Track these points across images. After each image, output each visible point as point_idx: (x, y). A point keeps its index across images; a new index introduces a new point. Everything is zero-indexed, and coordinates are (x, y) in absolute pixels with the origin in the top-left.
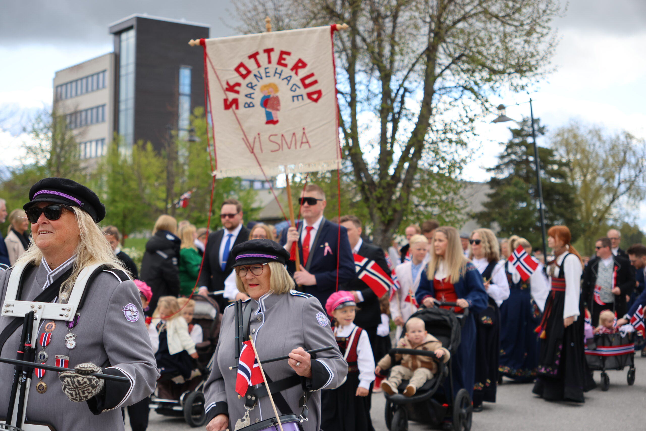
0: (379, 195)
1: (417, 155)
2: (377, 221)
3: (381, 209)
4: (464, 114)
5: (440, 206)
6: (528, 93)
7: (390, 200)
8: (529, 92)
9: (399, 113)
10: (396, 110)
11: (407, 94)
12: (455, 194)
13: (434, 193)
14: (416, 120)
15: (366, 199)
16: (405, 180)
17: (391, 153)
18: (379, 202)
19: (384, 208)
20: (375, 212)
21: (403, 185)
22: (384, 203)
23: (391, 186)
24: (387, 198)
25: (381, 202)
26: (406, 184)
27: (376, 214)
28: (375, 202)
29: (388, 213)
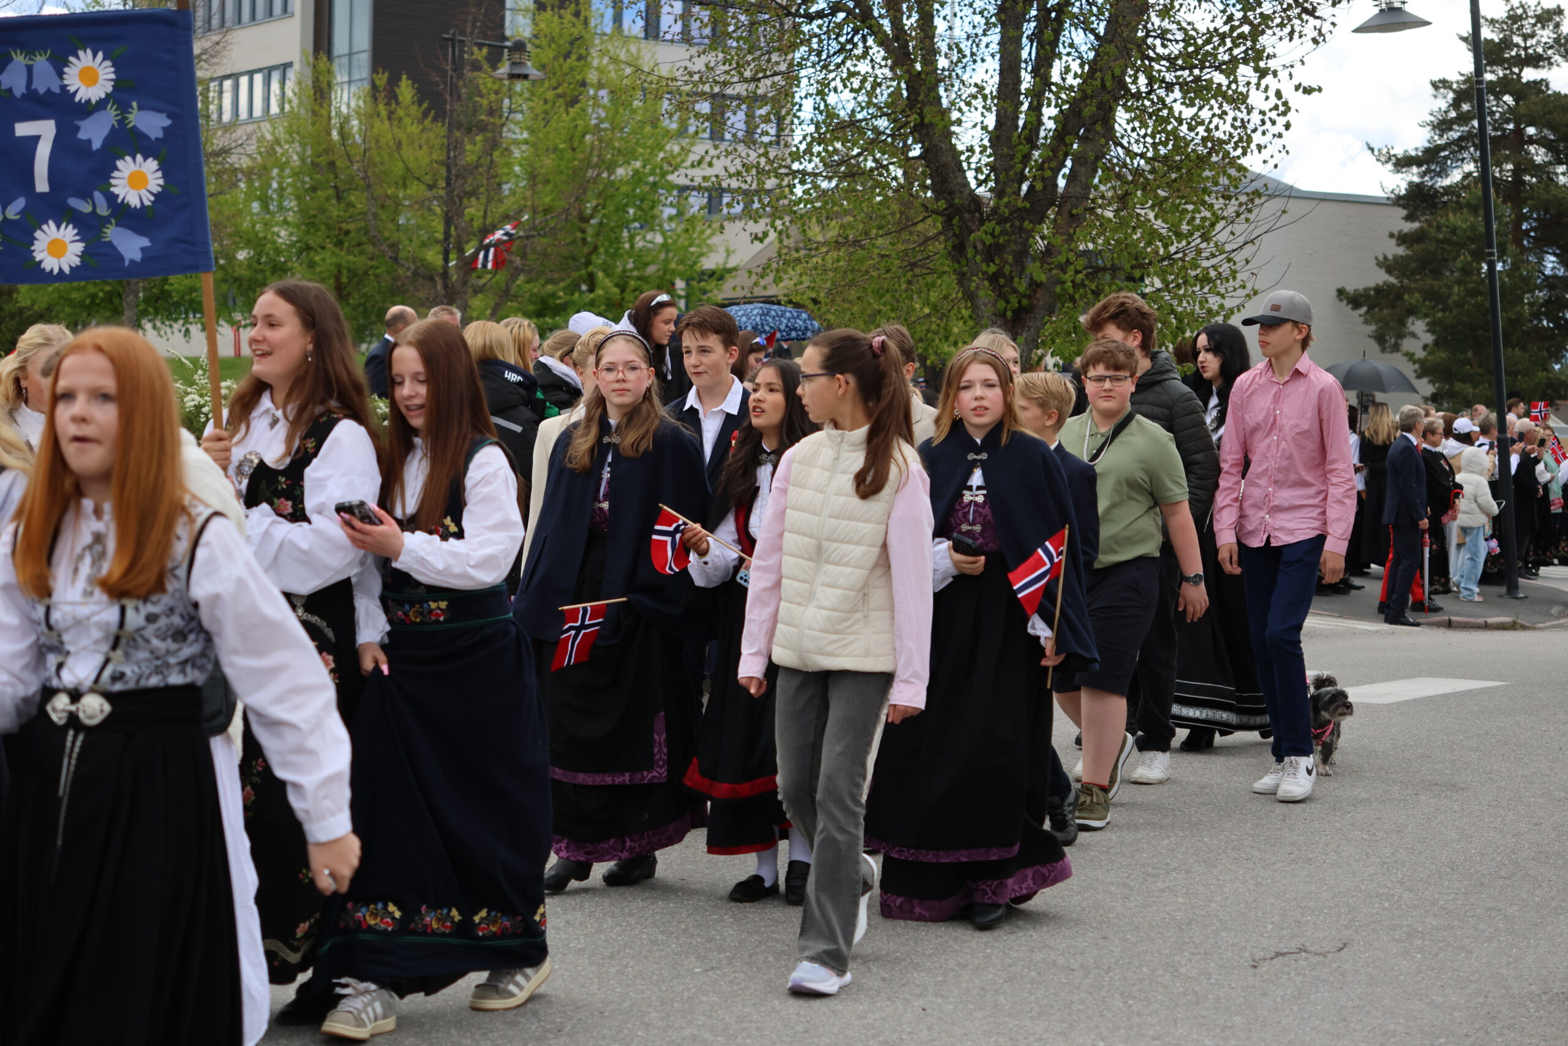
0: (989, 240)
1: (1098, 127)
3: (993, 278)
5: (1162, 274)
7: (1023, 254)
9: (1061, 9)
12: (1205, 238)
13: (1152, 235)
14: (1101, 30)
15: (958, 250)
16: (1063, 196)
17: (1036, 122)
18: (989, 259)
19: (1004, 276)
20: (977, 288)
21: (1057, 214)
22: (1006, 262)
23: (1021, 214)
24: (1013, 247)
25: (997, 261)
26: (1066, 209)
27: (981, 293)
28: (978, 258)
29: (1015, 291)
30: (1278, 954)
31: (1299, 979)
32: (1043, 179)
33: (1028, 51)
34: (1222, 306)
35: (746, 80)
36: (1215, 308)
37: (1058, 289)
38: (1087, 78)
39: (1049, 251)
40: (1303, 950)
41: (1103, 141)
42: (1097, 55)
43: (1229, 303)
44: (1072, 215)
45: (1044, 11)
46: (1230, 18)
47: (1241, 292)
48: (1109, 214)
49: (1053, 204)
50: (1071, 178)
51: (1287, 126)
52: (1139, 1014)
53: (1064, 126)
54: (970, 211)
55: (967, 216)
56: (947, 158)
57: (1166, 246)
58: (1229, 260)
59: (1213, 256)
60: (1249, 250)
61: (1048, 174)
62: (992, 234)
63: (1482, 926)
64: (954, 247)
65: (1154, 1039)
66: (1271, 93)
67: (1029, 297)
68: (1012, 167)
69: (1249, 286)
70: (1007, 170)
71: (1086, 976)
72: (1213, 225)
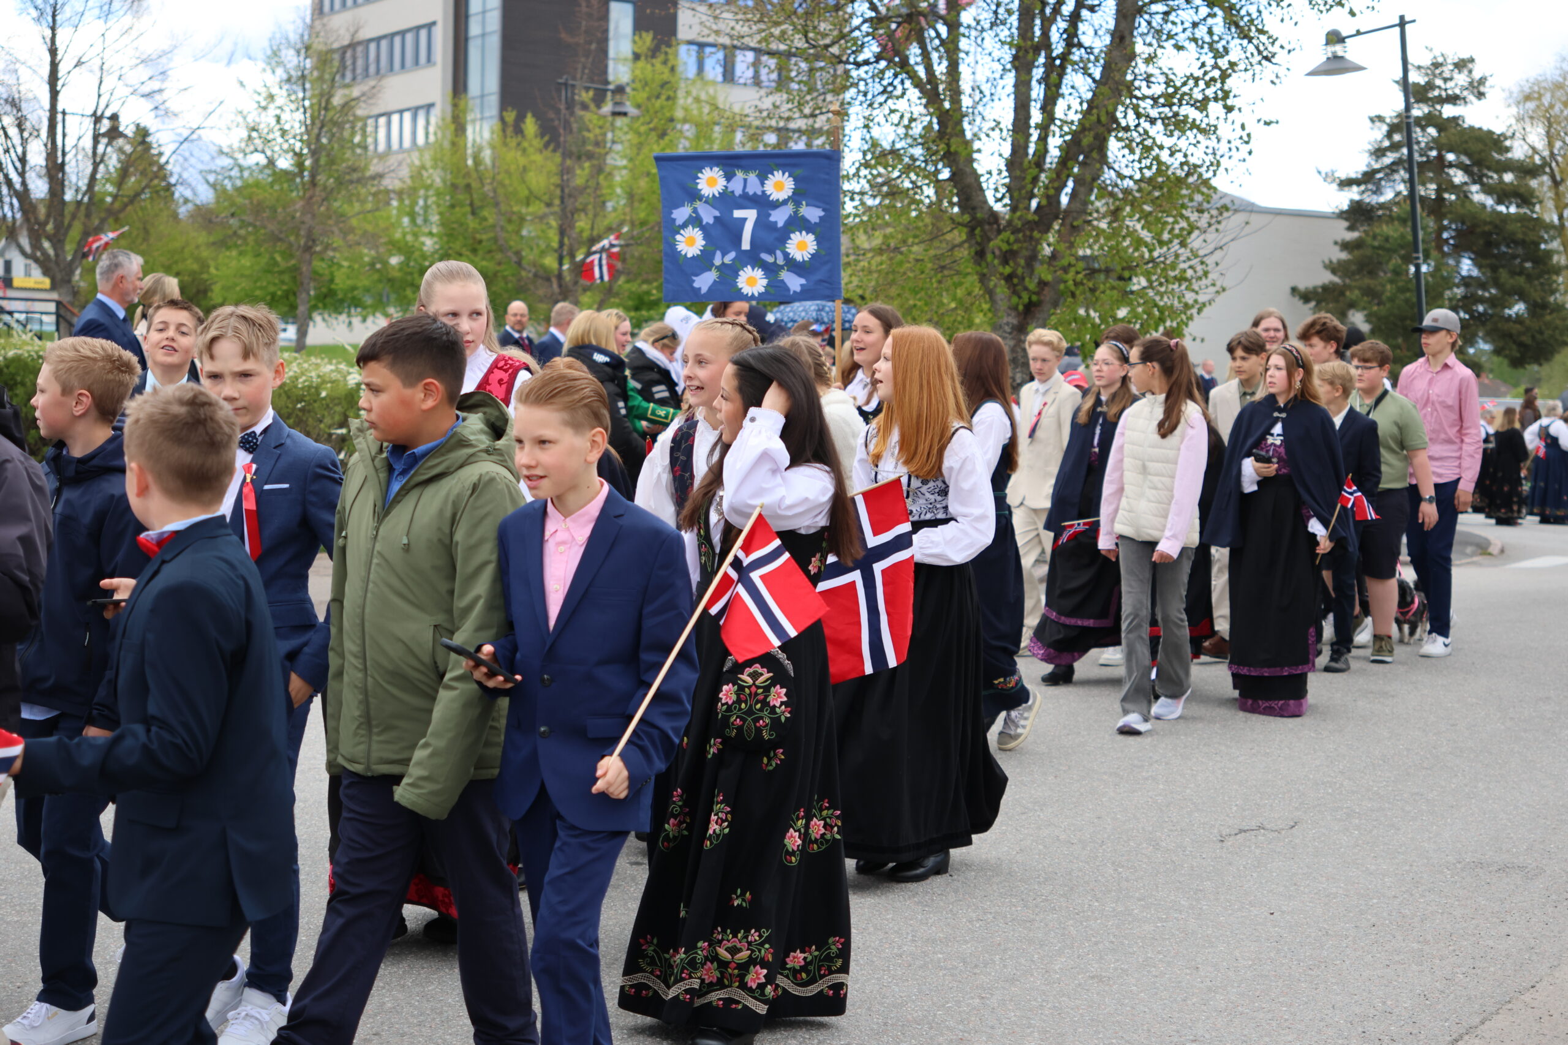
0: (1005, 247)
1: (1095, 155)
2: (1003, 305)
3: (1009, 278)
4: (1210, 62)
5: (1147, 275)
6: (1352, 13)
7: (1032, 258)
8: (1355, 10)
9: (1064, 57)
10: (1058, 49)
11: (1085, 13)
12: (1183, 244)
13: (1139, 242)
14: (1097, 73)
15: (980, 255)
16: (1065, 211)
17: (1042, 152)
18: (1005, 262)
19: (1016, 276)
20: (995, 286)
21: (1062, 225)
22: (1017, 264)
23: (1031, 225)
24: (1025, 253)
25: (1011, 263)
26: (1068, 221)
27: (998, 290)
28: (996, 262)
29: (1026, 289)
30: (1241, 831)
31: (1258, 851)
32: (1048, 197)
33: (1037, 92)
34: (1196, 301)
35: (805, 116)
36: (1190, 302)
37: (1062, 286)
38: (1086, 114)
39: (1054, 256)
40: (1261, 827)
41: (1098, 166)
42: (1094, 95)
43: (1202, 298)
44: (1073, 227)
45: (1050, 59)
46: (1203, 65)
47: (1212, 289)
48: (1103, 225)
49: (1057, 218)
50: (1073, 195)
51: (1250, 153)
52: (1127, 880)
53: (1067, 153)
54: (990, 224)
55: (987, 227)
56: (970, 180)
57: (1151, 251)
58: (1202, 263)
59: (1189, 259)
60: (1218, 255)
61: (1052, 192)
62: (1008, 242)
63: (1408, 808)
64: (976, 253)
65: (1139, 900)
66: (1238, 126)
67: (1037, 293)
68: (1023, 187)
69: (1218, 284)
70: (1020, 190)
71: (1084, 848)
72: (1189, 233)
